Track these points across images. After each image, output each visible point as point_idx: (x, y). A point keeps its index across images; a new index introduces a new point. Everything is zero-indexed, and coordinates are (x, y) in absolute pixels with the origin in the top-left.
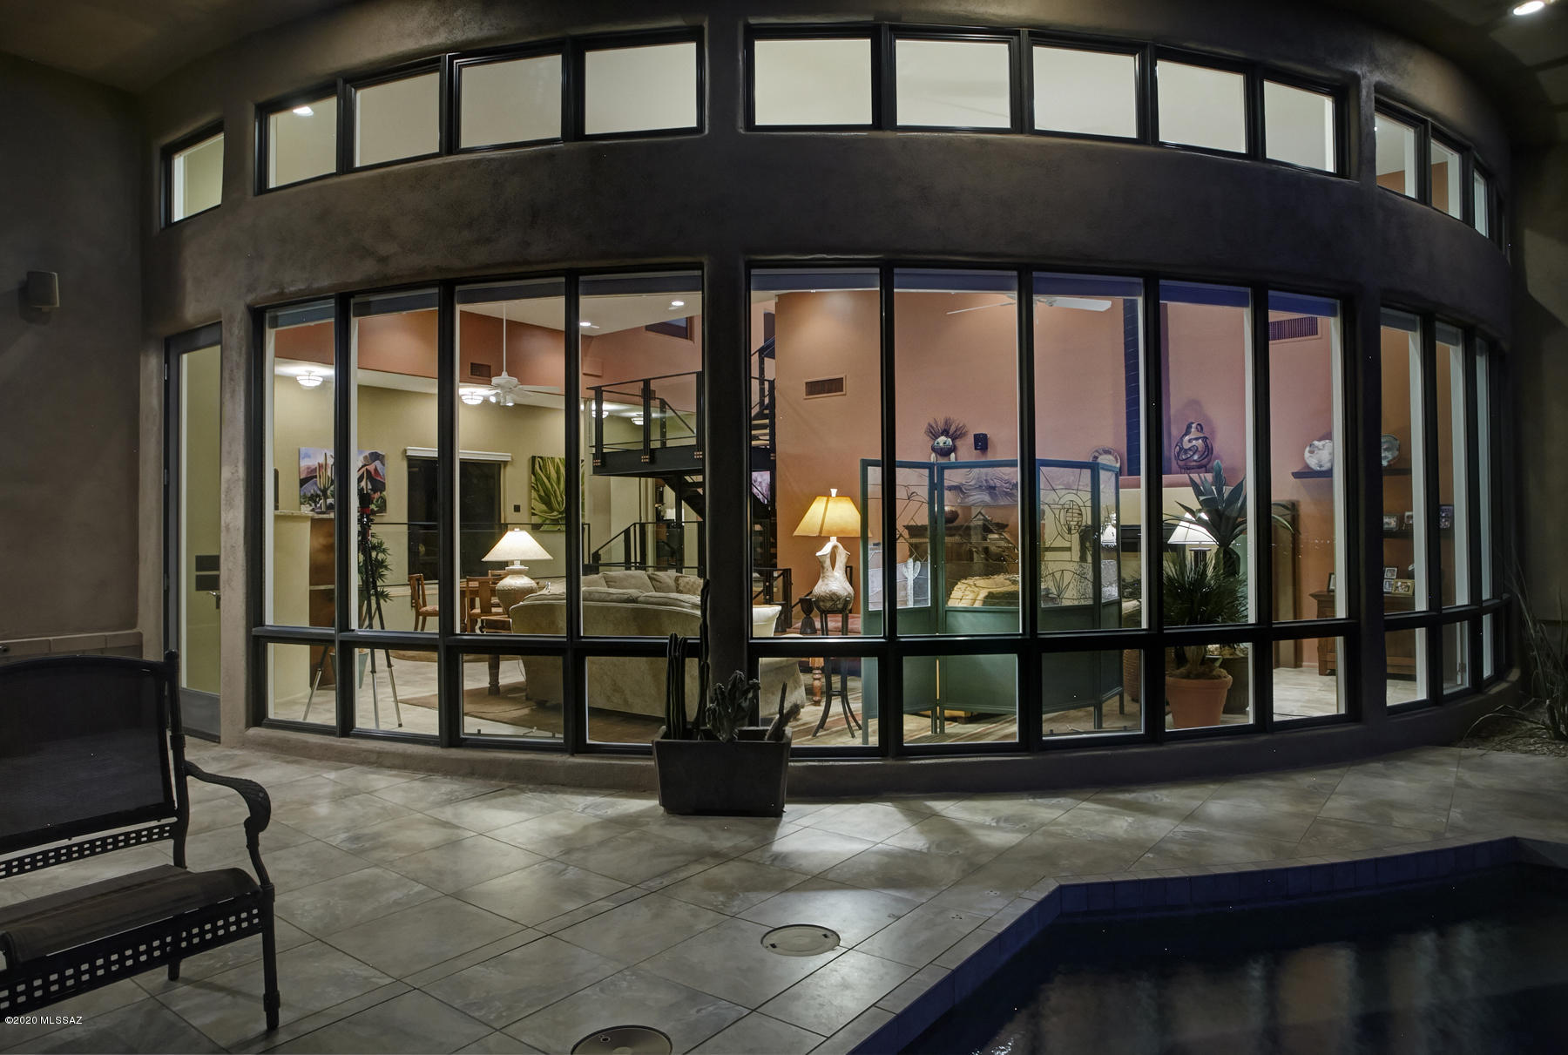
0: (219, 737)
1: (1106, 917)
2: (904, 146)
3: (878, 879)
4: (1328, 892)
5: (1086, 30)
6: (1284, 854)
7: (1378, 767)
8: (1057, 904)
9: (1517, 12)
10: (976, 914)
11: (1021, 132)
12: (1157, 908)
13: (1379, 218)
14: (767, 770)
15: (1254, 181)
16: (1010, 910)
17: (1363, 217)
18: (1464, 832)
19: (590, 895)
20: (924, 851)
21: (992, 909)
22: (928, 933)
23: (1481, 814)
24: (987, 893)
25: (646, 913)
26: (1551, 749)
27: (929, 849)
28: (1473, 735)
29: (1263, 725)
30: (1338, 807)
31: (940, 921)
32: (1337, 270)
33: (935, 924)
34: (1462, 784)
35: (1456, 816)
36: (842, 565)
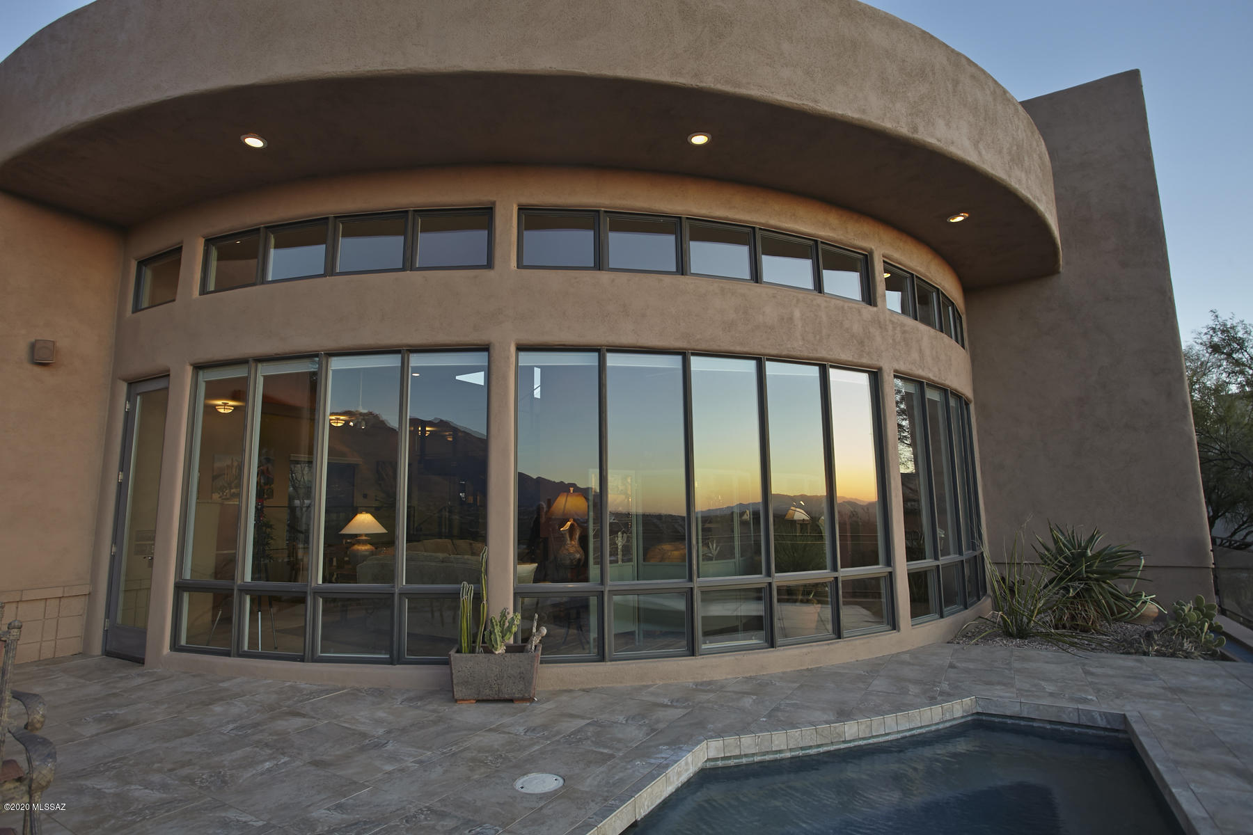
0: (143, 659)
1: (735, 761)
2: (613, 281)
3: (592, 741)
4: (869, 738)
5: (720, 218)
6: (844, 715)
7: (907, 657)
8: (704, 753)
9: (951, 221)
10: (653, 761)
11: (683, 274)
12: (767, 753)
13: (890, 327)
14: (524, 672)
15: (819, 306)
16: (674, 758)
17: (880, 327)
18: (948, 696)
19: (403, 759)
20: (624, 722)
21: (663, 758)
22: (621, 775)
23: (959, 684)
24: (660, 747)
25: (439, 770)
26: (1005, 642)
27: (627, 721)
28: (963, 636)
29: (838, 634)
30: (879, 684)
31: (629, 767)
32: (867, 357)
33: (626, 769)
34: (952, 666)
35: (945, 686)
36: (577, 537)
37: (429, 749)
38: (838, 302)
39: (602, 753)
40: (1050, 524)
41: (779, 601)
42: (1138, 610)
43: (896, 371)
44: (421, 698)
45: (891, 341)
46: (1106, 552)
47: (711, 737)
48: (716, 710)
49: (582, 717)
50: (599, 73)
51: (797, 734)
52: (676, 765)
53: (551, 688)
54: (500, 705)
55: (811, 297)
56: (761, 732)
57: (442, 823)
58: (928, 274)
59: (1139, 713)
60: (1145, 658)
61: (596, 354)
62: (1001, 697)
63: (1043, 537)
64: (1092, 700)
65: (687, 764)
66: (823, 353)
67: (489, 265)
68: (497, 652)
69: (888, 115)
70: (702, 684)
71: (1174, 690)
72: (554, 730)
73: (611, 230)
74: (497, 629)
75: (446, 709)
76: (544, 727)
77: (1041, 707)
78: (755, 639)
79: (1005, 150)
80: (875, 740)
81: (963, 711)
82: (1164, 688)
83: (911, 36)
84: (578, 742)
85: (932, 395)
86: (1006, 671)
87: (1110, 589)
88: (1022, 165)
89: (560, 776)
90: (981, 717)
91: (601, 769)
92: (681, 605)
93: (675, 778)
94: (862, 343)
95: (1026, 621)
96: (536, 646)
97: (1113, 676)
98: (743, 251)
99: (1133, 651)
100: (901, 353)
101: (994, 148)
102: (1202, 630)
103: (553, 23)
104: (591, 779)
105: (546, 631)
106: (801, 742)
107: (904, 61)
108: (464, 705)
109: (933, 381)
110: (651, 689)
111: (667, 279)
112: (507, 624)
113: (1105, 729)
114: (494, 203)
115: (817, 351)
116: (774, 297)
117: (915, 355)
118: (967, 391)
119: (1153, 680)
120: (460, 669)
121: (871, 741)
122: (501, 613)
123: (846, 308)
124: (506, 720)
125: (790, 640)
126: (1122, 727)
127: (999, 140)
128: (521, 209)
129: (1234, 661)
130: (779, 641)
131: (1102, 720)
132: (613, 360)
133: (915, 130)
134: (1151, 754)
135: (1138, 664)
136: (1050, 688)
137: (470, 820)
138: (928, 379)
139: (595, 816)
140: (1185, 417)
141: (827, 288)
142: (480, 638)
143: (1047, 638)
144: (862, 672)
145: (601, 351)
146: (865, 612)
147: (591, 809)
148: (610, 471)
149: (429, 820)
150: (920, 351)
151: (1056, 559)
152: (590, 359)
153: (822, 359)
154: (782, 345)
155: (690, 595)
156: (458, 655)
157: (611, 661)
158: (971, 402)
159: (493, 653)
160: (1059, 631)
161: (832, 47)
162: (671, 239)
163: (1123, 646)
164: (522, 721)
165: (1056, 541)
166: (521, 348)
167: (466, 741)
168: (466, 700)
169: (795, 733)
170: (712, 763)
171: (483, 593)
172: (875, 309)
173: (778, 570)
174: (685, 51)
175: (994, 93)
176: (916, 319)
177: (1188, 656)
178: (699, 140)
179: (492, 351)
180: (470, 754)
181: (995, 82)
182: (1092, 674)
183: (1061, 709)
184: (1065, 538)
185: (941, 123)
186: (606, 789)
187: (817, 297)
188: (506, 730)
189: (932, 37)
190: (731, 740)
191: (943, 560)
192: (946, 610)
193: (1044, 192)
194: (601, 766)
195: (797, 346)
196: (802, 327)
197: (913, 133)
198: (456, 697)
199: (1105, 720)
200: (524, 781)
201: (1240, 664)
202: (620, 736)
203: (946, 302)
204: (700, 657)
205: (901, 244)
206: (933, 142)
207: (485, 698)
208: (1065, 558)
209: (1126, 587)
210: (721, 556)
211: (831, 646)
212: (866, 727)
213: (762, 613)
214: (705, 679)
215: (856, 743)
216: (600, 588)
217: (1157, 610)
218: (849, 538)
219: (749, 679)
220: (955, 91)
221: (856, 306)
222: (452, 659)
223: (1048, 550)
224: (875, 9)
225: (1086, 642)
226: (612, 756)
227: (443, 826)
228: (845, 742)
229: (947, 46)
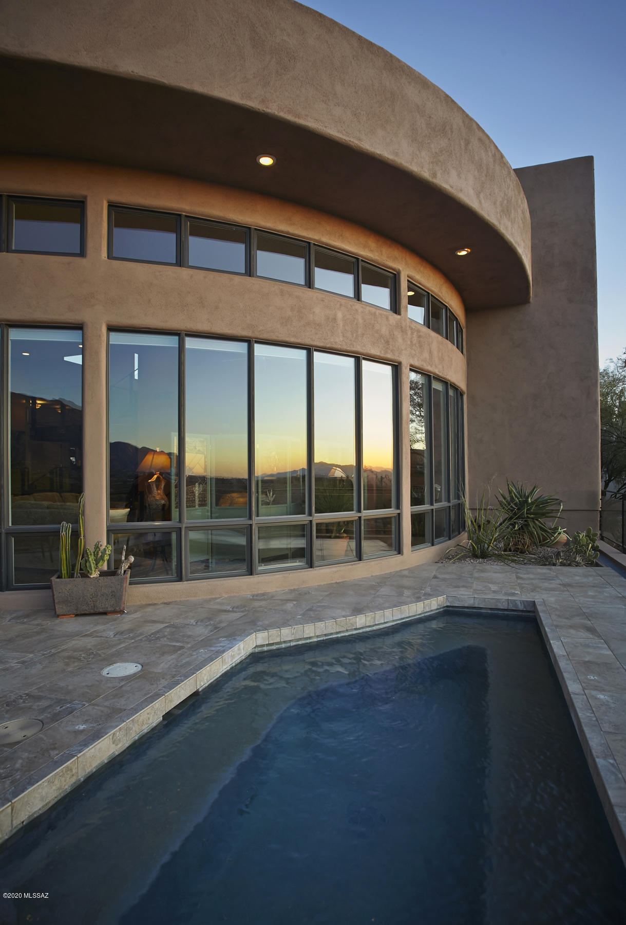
1: (277, 646)
2: (192, 276)
3: (168, 639)
4: (374, 626)
5: (282, 232)
6: (357, 611)
7: (406, 573)
8: (253, 642)
9: (458, 254)
10: (213, 649)
11: (250, 276)
12: (301, 639)
13: (409, 332)
14: (115, 591)
15: (357, 310)
16: (230, 646)
17: (402, 331)
18: (428, 596)
19: (7, 662)
20: (194, 624)
21: (221, 646)
22: (187, 659)
23: (438, 588)
24: (220, 639)
25: (39, 666)
26: (472, 561)
27: (196, 623)
28: (445, 558)
29: (360, 557)
30: (384, 591)
31: (195, 654)
32: (391, 353)
33: (192, 655)
34: (435, 577)
35: (428, 590)
36: (163, 486)
37: (31, 652)
38: (371, 309)
39: (175, 646)
40: (507, 481)
41: (317, 537)
42: (555, 538)
43: (411, 366)
44: (27, 616)
45: (409, 342)
46: (539, 500)
47: (259, 630)
48: (266, 612)
49: (162, 622)
50: (178, 85)
51: (322, 626)
52: (230, 650)
53: (139, 603)
54: (96, 617)
55: (351, 303)
56: (296, 625)
57: (38, 703)
58: (440, 294)
59: (543, 599)
60: (553, 567)
61: (177, 338)
62: (462, 595)
63: (503, 490)
64: (517, 594)
65: (239, 649)
66: (358, 348)
67: (82, 254)
68: (92, 576)
69: (415, 160)
70: (257, 595)
71: (564, 585)
72: (138, 632)
73: (192, 234)
74: (92, 559)
75: (48, 623)
76: (131, 630)
77: (486, 600)
78: (299, 562)
79: (498, 203)
80: (377, 627)
81: (438, 605)
82: (560, 584)
83: (437, 97)
84: (156, 639)
85: (437, 386)
86: (470, 579)
87: (540, 525)
88: (509, 216)
89: (140, 664)
90: (449, 609)
91: (173, 656)
92: (242, 541)
93: (230, 659)
94: (387, 342)
95: (487, 546)
96: (125, 571)
97: (532, 579)
98: (300, 263)
99: (548, 563)
100: (416, 352)
101: (490, 199)
102: (588, 548)
103: (135, 28)
104: (165, 664)
105: (133, 558)
106: (325, 631)
107: (430, 117)
108: (65, 619)
109: (438, 375)
110: (218, 600)
111: (237, 279)
112: (100, 554)
113: (522, 611)
114: (85, 197)
115: (353, 346)
116: (323, 300)
117: (426, 355)
118: (462, 385)
119: (555, 580)
120: (61, 591)
121: (374, 628)
122: (95, 545)
123: (377, 314)
124: (100, 628)
125: (325, 562)
126: (532, 609)
127: (495, 193)
128: (112, 206)
129: (602, 567)
130: (316, 563)
131: (521, 606)
132: (191, 344)
133: (435, 175)
134: (544, 623)
135: (548, 571)
136: (494, 587)
137: (61, 700)
138: (435, 374)
139: (164, 689)
140: (596, 410)
141: (364, 298)
142: (78, 567)
143: (499, 558)
144: (374, 583)
145: (181, 335)
146: (382, 544)
147: (161, 684)
148: (187, 435)
149: (27, 703)
150: (430, 352)
151: (509, 504)
152: (171, 342)
153: (357, 353)
154: (327, 339)
155: (249, 530)
156: (58, 580)
157: (187, 581)
158: (464, 393)
159: (89, 577)
160: (506, 553)
161: (376, 95)
162: (241, 247)
163: (543, 560)
164: (112, 627)
165: (510, 492)
166: (111, 329)
167: (63, 645)
168: (67, 615)
169: (320, 625)
170: (260, 649)
171: (80, 530)
172: (399, 317)
173: (318, 511)
174: (254, 77)
175: (494, 156)
176: (429, 328)
177: (578, 565)
178: (266, 161)
179: (85, 329)
180: (67, 654)
181: (496, 147)
182: (521, 578)
183: (498, 600)
184: (516, 490)
185: (454, 173)
186: (175, 670)
187: (355, 304)
188: (99, 634)
189: (453, 101)
190: (273, 632)
191: (436, 506)
192: (436, 541)
193: (523, 240)
194: (172, 655)
195: (338, 341)
196: (343, 326)
197: (432, 178)
198: (58, 613)
199: (523, 605)
200: (110, 669)
201: (605, 568)
202: (190, 633)
203: (452, 317)
204: (256, 576)
205: (422, 269)
206: (447, 187)
207: (83, 613)
208: (515, 504)
209: (551, 524)
210: (275, 502)
211: (353, 566)
212: (372, 618)
213: (305, 546)
214: (260, 592)
215: (364, 630)
216: (179, 525)
217: (566, 538)
218: (375, 492)
219: (292, 591)
220: (466, 149)
221: (385, 313)
222: (53, 583)
223: (505, 498)
224: (412, 69)
225: (522, 559)
226: (181, 648)
227: (38, 706)
228: (356, 629)
229: (463, 111)
